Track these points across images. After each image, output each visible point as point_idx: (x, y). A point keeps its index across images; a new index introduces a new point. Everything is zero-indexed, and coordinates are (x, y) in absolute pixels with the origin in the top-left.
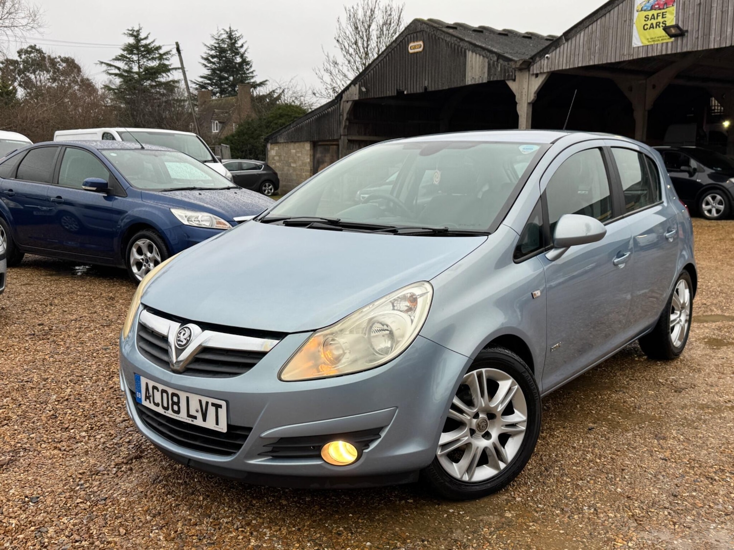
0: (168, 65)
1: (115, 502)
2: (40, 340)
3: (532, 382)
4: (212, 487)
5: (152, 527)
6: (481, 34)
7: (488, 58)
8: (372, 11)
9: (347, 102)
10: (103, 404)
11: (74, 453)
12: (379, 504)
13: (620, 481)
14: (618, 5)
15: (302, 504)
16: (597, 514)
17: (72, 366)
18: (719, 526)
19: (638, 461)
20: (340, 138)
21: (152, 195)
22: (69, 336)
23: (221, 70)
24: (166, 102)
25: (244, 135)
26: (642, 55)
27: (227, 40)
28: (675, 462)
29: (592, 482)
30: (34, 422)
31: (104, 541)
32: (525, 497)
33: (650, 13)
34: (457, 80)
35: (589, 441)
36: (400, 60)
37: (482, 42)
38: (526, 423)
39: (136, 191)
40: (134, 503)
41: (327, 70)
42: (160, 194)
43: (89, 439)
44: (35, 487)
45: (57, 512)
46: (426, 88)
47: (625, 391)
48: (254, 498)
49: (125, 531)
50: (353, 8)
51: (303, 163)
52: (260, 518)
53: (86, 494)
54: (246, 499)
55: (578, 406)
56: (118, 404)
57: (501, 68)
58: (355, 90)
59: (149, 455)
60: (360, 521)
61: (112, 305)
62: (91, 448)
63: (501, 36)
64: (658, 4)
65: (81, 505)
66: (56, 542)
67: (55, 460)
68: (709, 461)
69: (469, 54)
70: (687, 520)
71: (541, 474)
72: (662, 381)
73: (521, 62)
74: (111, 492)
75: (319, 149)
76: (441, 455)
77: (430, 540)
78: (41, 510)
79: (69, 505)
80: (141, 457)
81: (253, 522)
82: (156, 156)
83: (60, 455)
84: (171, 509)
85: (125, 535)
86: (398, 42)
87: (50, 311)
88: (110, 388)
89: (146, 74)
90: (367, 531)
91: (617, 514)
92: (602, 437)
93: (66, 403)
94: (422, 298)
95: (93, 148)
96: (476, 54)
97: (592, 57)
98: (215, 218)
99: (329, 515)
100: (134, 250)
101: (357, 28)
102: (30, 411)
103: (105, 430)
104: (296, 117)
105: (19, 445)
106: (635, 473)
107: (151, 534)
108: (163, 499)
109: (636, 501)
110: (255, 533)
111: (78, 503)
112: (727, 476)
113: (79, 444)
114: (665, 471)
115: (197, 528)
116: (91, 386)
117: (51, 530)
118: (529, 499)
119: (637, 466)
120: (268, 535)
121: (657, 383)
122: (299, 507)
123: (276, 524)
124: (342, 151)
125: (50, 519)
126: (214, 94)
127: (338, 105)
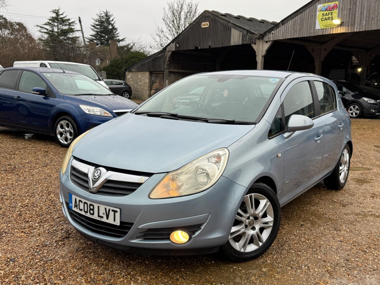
0: (73, 29)
1: (57, 262)
2: (10, 173)
3: (277, 201)
4: (108, 254)
5: (78, 275)
6: (239, 19)
7: (242, 32)
8: (182, 5)
9: (169, 51)
10: (46, 208)
11: (32, 235)
12: (197, 263)
13: (319, 252)
14: (309, 8)
15: (157, 263)
16: (309, 270)
17: (28, 188)
18: (371, 276)
19: (327, 242)
20: (165, 70)
21: (69, 97)
22: (25, 171)
23: (101, 32)
24: (72, 48)
25: (113, 66)
26: (320, 34)
27: (105, 17)
28: (346, 243)
29: (305, 253)
30: (9, 218)
31: (53, 283)
32: (272, 260)
33: (325, 12)
34: (226, 43)
35: (302, 231)
36: (197, 31)
37: (239, 24)
38: (273, 222)
39: (61, 95)
40: (67, 262)
41: (158, 35)
42: (74, 97)
43: (40, 227)
44: (13, 253)
45: (26, 267)
46: (210, 46)
47: (317, 205)
48: (131, 260)
49: (63, 278)
50: (172, 3)
51: (145, 83)
52: (135, 271)
53: (41, 257)
54: (127, 260)
55: (295, 213)
56: (54, 208)
57: (248, 37)
58: (173, 45)
59: (73, 237)
60: (188, 272)
61: (47, 155)
62: (41, 232)
63: (249, 21)
64: (329, 8)
65: (38, 263)
66: (26, 283)
67: (22, 239)
68: (363, 242)
69: (233, 30)
70: (355, 273)
71: (279, 248)
72: (335, 201)
73: (259, 35)
74: (54, 256)
75: (154, 75)
76: (230, 239)
77: (225, 283)
78: (17, 266)
79: (32, 263)
80: (69, 237)
81: (132, 273)
82: (71, 77)
83: (25, 236)
84: (87, 266)
85: (63, 279)
86: (196, 22)
87: (14, 158)
88: (50, 200)
89: (61, 33)
90: (192, 278)
91: (319, 269)
92: (308, 229)
93: (26, 207)
94: (223, 156)
95: (38, 71)
96: (236, 30)
97: (295, 34)
98: (103, 110)
99: (171, 269)
100: (59, 126)
101: (174, 14)
102: (7, 211)
103: (48, 223)
104: (141, 59)
105: (2, 230)
106: (326, 248)
107: (77, 279)
108: (82, 260)
109: (328, 263)
110: (133, 279)
111: (37, 262)
112: (372, 250)
113: (35, 230)
114: (341, 248)
115: (102, 276)
116: (39, 199)
117: (23, 277)
118: (274, 261)
119: (327, 245)
120: (140, 280)
121: (333, 201)
122: (155, 265)
123: (144, 274)
124: (165, 77)
125: (22, 271)
126: (97, 44)
127: (164, 53)
